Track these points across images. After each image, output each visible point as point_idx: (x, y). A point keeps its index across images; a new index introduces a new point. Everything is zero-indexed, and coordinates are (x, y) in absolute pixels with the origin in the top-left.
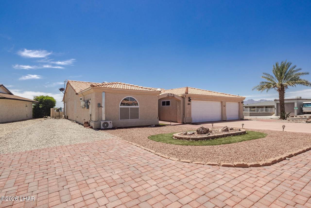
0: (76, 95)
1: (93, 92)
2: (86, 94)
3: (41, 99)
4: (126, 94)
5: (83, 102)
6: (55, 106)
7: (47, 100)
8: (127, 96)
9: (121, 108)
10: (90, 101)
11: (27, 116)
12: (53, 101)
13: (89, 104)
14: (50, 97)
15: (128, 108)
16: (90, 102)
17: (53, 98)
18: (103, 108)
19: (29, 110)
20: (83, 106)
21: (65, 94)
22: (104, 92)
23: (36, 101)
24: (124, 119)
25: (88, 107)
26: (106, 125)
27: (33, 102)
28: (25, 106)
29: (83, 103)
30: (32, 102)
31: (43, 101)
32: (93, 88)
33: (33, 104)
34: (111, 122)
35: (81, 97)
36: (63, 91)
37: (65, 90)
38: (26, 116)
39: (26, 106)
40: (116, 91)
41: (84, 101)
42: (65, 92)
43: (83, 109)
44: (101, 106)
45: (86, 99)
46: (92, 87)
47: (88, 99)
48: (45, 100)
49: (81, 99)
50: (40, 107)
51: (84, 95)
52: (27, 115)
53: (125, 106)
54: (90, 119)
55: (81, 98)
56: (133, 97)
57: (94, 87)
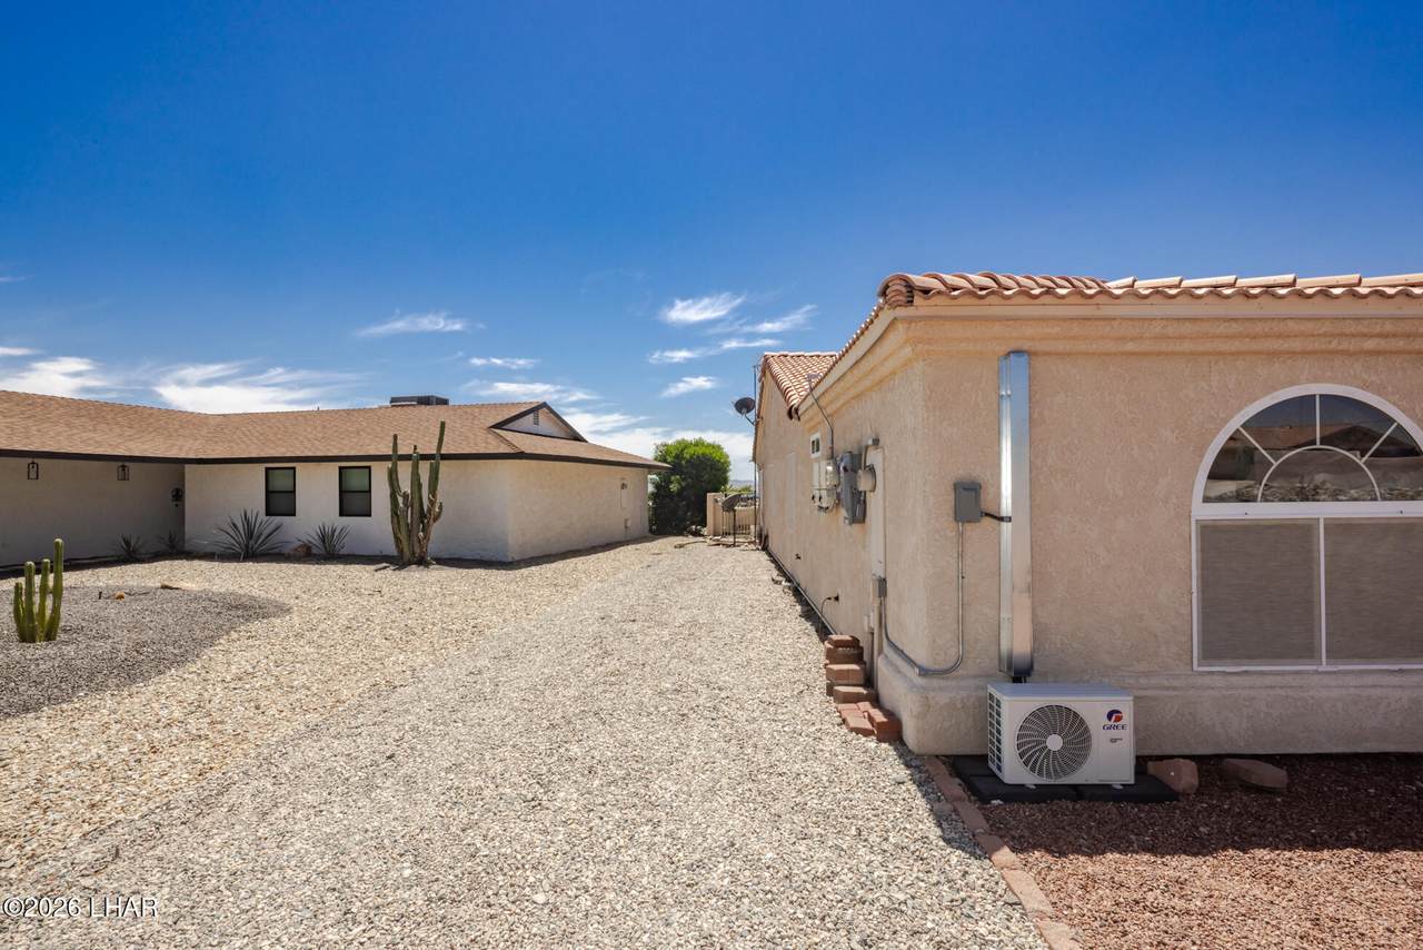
0: (787, 418)
1: (906, 364)
2: (844, 404)
3: (677, 457)
4: (1273, 355)
5: (824, 463)
6: (725, 481)
7: (698, 457)
8: (1292, 383)
9: (1209, 531)
10: (873, 458)
11: (626, 527)
12: (719, 461)
13: (864, 484)
14: (709, 445)
15: (1305, 529)
16: (872, 470)
17: (719, 447)
18: (1005, 526)
19: (633, 503)
20: (824, 493)
21: (757, 425)
22: (1018, 352)
23: (660, 464)
24: (1251, 657)
25: (858, 512)
26: (1055, 742)
27: (649, 468)
28: (619, 485)
29: (823, 473)
30: (646, 470)
31: (683, 462)
32: (910, 320)
33: (649, 476)
34: (1126, 706)
35: (813, 429)
36: (748, 412)
37: (757, 407)
38: (623, 528)
39: (623, 486)
40: (1157, 328)
41: (832, 457)
42: (758, 416)
43: (822, 513)
44: (987, 506)
45: (842, 446)
46: (894, 306)
47: (859, 442)
48: (688, 457)
49: (816, 445)
50: (674, 487)
51: (829, 410)
52: (626, 520)
53: (1265, 499)
54: (874, 624)
55: (814, 438)
56: (1365, 386)
57: (918, 300)
